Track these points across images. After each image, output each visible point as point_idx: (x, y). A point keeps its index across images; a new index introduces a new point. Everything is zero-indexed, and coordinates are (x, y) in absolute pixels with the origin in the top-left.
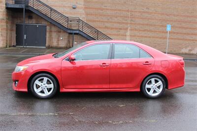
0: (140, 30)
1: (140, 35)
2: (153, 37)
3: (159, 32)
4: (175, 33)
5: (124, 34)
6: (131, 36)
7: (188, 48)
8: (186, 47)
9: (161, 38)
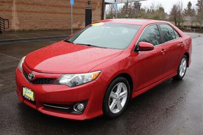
0: (28, 4)
1: (28, 10)
2: (43, 12)
3: (49, 5)
4: (64, 7)
5: (9, 9)
6: (18, 11)
7: (78, 23)
8: (76, 22)
9: (51, 13)
